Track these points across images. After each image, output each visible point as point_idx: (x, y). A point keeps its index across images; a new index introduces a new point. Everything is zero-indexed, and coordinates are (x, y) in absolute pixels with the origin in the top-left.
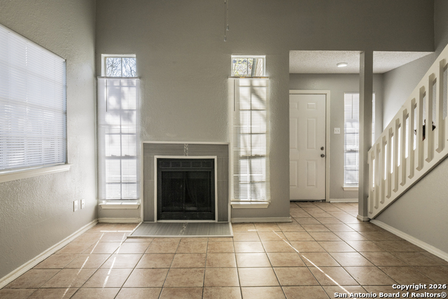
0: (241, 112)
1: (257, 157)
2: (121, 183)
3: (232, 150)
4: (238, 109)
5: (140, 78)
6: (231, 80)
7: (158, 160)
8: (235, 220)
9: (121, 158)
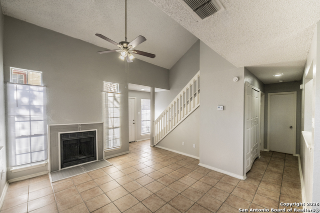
0: (109, 108)
1: (116, 127)
2: (31, 152)
3: (105, 125)
4: (107, 107)
5: (46, 86)
6: (104, 94)
7: (61, 134)
8: (107, 157)
9: (31, 136)
